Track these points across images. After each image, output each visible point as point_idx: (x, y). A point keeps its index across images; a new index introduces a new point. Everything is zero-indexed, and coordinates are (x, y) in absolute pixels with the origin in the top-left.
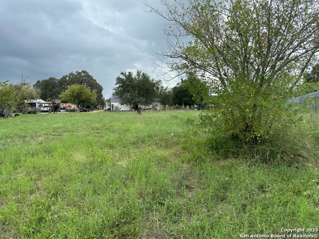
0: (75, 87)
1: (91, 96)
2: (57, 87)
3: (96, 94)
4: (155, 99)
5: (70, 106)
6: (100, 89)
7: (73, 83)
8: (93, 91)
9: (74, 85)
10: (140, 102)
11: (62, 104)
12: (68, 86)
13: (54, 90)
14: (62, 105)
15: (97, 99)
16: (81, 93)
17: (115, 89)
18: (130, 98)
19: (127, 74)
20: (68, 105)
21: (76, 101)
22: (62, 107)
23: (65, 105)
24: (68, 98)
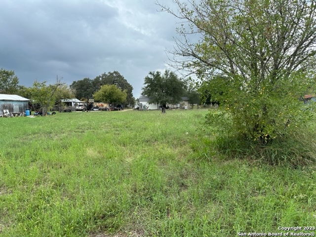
0: (107, 87)
1: (122, 95)
2: (91, 87)
3: (126, 94)
4: (183, 98)
5: (102, 106)
6: (130, 89)
7: (105, 84)
8: (124, 91)
9: (106, 86)
10: (167, 101)
11: (95, 103)
12: (101, 86)
13: (88, 90)
14: (95, 105)
15: (127, 98)
16: (113, 93)
17: (143, 89)
18: (158, 97)
19: (155, 73)
20: (100, 104)
21: (108, 101)
22: (95, 106)
23: (98, 104)
24: (100, 98)
